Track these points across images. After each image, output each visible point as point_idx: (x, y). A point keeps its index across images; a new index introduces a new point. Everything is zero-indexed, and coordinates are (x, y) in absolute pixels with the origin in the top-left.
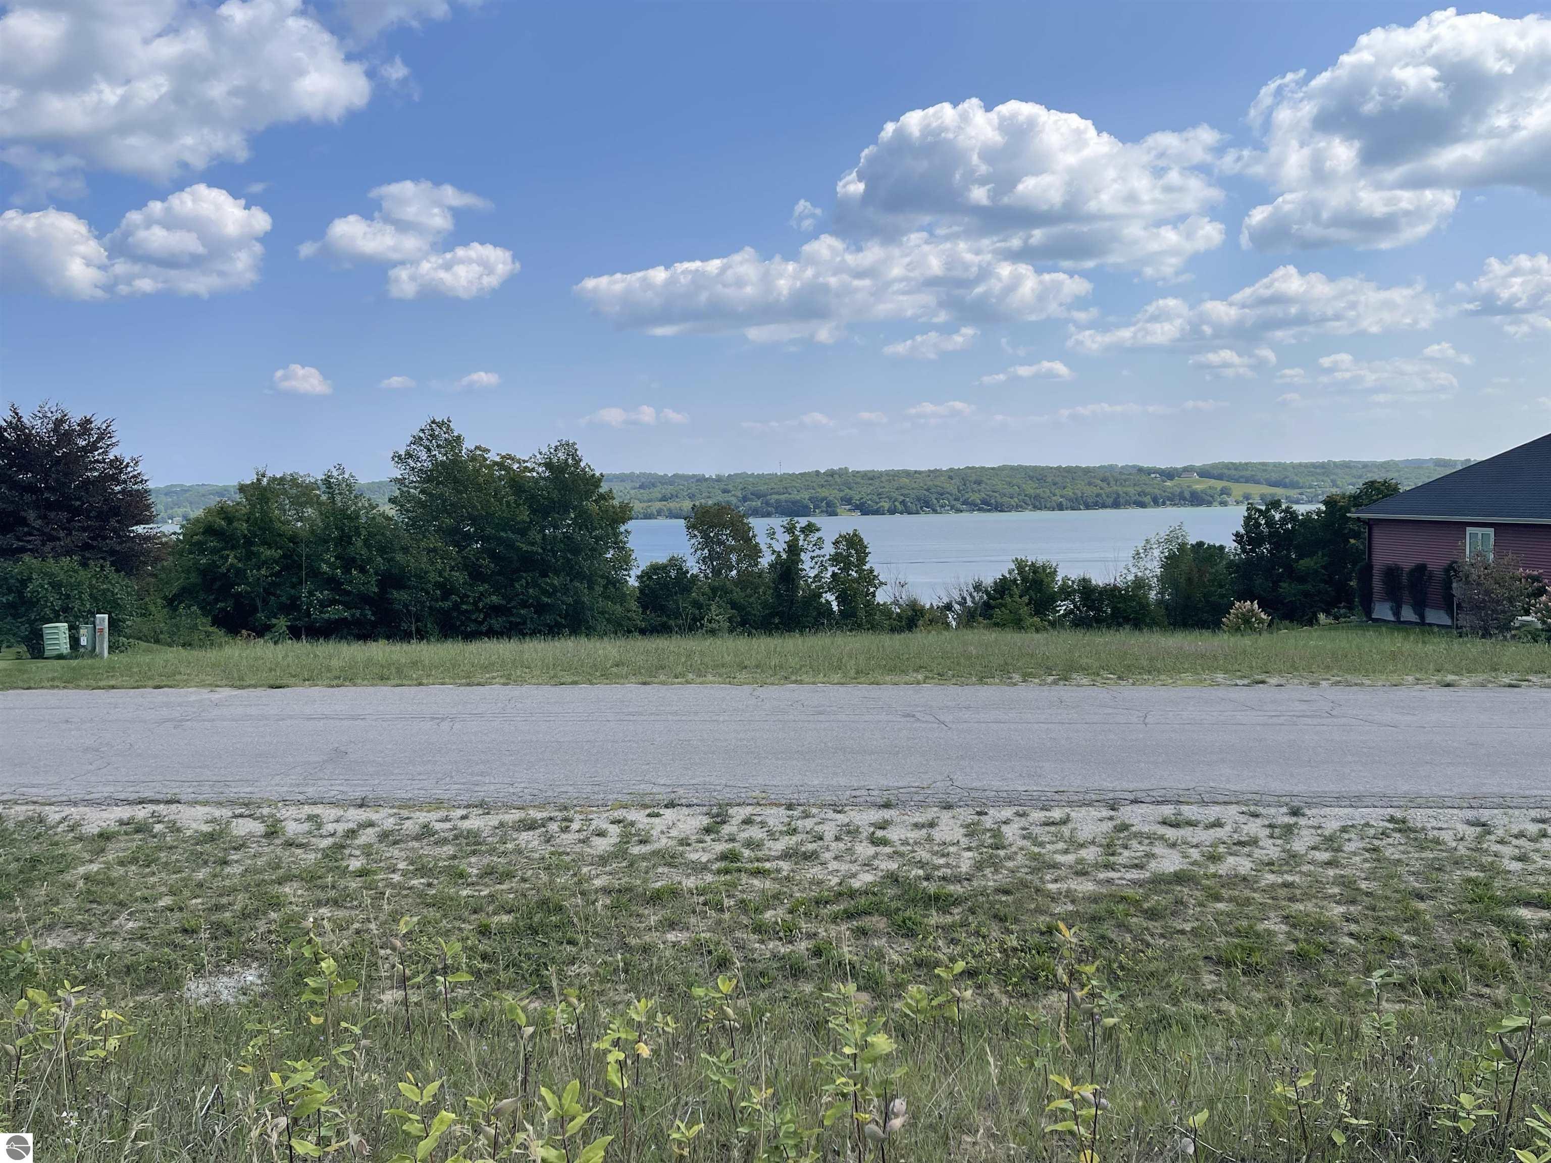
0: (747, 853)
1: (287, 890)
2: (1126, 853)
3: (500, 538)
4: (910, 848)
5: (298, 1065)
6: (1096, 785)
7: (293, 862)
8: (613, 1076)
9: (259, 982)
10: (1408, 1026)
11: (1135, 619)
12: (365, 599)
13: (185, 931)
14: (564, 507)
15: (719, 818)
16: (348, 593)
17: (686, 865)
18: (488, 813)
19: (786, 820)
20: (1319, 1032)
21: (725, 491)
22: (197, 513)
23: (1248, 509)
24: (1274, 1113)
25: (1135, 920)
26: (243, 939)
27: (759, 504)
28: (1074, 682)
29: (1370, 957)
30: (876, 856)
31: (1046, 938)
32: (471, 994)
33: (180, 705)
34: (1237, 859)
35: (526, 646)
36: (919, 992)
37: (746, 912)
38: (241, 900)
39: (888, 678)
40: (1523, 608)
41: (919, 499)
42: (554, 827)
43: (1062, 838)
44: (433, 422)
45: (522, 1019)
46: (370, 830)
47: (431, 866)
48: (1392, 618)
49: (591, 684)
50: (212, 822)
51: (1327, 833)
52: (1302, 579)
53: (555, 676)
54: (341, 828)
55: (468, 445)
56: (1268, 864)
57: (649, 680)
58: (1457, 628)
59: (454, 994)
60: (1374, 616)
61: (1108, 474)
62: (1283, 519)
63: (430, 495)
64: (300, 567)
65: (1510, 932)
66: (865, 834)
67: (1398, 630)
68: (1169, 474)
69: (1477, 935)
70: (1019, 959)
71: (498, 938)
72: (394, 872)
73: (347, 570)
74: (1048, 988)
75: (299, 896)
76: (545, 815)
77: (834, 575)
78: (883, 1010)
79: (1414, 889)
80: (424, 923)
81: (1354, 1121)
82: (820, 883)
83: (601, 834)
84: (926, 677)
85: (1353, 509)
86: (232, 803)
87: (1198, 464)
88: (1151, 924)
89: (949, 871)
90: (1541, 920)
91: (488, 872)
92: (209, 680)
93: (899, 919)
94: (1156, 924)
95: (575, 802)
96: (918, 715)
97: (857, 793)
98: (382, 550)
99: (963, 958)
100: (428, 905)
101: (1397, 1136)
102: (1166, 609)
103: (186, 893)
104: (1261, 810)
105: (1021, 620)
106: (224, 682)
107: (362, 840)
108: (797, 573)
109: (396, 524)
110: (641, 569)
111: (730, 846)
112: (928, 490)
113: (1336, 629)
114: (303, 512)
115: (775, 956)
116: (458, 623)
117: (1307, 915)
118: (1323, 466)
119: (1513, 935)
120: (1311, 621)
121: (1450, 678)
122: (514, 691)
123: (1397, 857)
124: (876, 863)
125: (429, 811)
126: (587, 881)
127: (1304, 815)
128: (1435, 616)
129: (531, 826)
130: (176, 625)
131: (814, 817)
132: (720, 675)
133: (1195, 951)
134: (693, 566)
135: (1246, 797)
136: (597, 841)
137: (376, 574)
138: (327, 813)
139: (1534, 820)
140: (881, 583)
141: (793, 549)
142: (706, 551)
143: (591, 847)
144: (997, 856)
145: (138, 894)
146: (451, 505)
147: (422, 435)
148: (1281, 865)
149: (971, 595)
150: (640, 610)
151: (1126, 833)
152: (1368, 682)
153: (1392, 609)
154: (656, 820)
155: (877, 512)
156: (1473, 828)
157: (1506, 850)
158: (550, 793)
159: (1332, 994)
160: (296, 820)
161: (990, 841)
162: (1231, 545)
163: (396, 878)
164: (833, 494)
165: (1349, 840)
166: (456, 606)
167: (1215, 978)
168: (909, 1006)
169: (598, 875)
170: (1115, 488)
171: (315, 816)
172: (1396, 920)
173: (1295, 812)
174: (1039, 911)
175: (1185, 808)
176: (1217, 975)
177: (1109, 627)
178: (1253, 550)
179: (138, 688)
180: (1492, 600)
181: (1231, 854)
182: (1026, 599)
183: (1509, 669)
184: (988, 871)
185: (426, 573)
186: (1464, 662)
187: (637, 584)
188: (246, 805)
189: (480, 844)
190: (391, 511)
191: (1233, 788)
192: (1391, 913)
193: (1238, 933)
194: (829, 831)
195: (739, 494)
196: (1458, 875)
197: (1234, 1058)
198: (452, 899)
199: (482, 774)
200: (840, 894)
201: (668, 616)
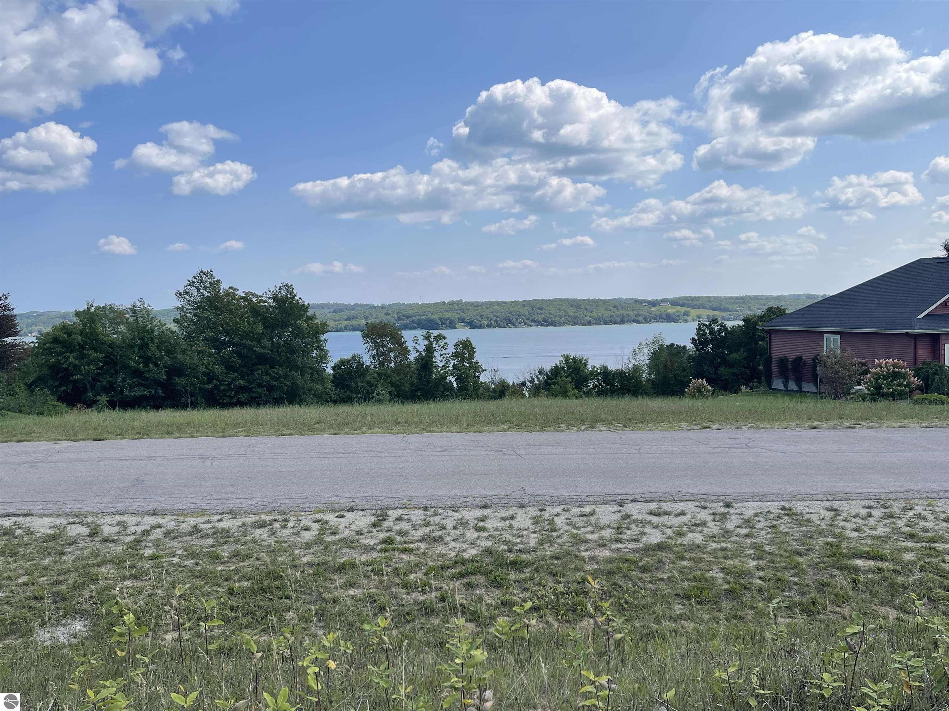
0: (398, 538)
1: (103, 570)
2: (629, 532)
3: (245, 344)
4: (499, 533)
5: (107, 684)
6: (611, 491)
7: (108, 552)
8: (312, 682)
9: (85, 630)
10: (793, 632)
11: (633, 390)
12: (159, 383)
13: (36, 598)
14: (285, 325)
15: (382, 517)
16: (147, 379)
17: (361, 547)
18: (235, 518)
19: (423, 517)
20: (742, 637)
21: (387, 314)
22: (48, 329)
23: (699, 324)
24: (716, 688)
25: (634, 573)
26: (74, 603)
27: (408, 321)
28: (597, 429)
29: (771, 591)
30: (478, 538)
31: (581, 585)
32: (223, 633)
33: (34, 452)
34: (694, 534)
35: (260, 411)
36: (504, 622)
37: (398, 575)
38: (72, 578)
39: (486, 428)
40: (857, 382)
41: (505, 319)
42: (277, 525)
43: (590, 524)
44: (202, 272)
45: (254, 648)
46: (159, 530)
47: (198, 552)
48: (783, 388)
49: (302, 435)
50: (54, 527)
51: (746, 518)
52: (731, 366)
53: (279, 430)
54: (139, 529)
55: (224, 286)
56: (712, 537)
57: (337, 432)
58: (820, 394)
59: (212, 633)
60: (773, 387)
61: (617, 304)
62: (719, 330)
63: (199, 317)
64: (115, 363)
65: (851, 573)
66: (472, 525)
67: (787, 395)
68: (654, 303)
69: (833, 576)
70: (565, 599)
71: (241, 596)
72: (174, 556)
73: (146, 365)
74: (582, 616)
75: (111, 574)
76: (272, 518)
77: (454, 365)
78: (482, 633)
79: (796, 549)
80: (193, 588)
81: (761, 692)
82: (444, 556)
83: (307, 529)
84: (510, 427)
85: (760, 323)
86: (67, 515)
87: (670, 297)
88: (643, 575)
89: (522, 546)
90: (869, 566)
91: (235, 555)
92: (54, 436)
93: (492, 577)
94: (646, 575)
95: (291, 509)
96: (504, 450)
97: (467, 499)
98: (169, 352)
99: (531, 599)
100: (196, 577)
101: (787, 700)
102: (653, 384)
103: (37, 574)
104: (707, 504)
105: (567, 392)
106: (63, 438)
107: (153, 537)
108: (432, 365)
109: (177, 336)
110: (334, 363)
111: (388, 534)
112: (511, 313)
113: (750, 395)
114: (117, 329)
115: (416, 602)
116: (218, 398)
117: (735, 567)
118: (742, 298)
119: (853, 576)
120: (736, 391)
121: (816, 423)
122: (252, 440)
123: (786, 530)
124: (478, 542)
125: (197, 517)
126: (298, 559)
127: (733, 507)
128: (808, 387)
129: (262, 525)
130: (34, 401)
131: (440, 515)
132: (383, 428)
133: (670, 591)
134: (367, 361)
135: (699, 497)
136: (304, 534)
137: (165, 367)
138: (131, 520)
139: (864, 507)
140: (483, 370)
141: (429, 349)
142: (375, 351)
143: (300, 537)
144: (551, 536)
145: (5, 575)
146: (213, 323)
147: (194, 280)
148: (719, 538)
149: (537, 377)
150: (334, 388)
151: (629, 520)
152: (769, 427)
153: (783, 382)
154: (342, 520)
155: (480, 327)
156: (829, 513)
157: (849, 525)
158: (274, 504)
159: (749, 614)
160: (110, 525)
161: (548, 527)
162: (690, 346)
163: (176, 560)
164: (453, 316)
165: (759, 521)
166: (216, 387)
167: (681, 607)
168: (497, 631)
169: (305, 555)
170: (621, 312)
171: (122, 522)
172: (786, 568)
173: (728, 505)
174: (577, 569)
175: (663, 504)
176: (683, 605)
177: (618, 395)
178: (702, 349)
179: (6, 442)
180: (839, 378)
181: (690, 532)
182: (569, 379)
183: (849, 418)
184: (546, 546)
185: (197, 366)
186: (823, 414)
187: (331, 372)
188: (77, 516)
189: (230, 537)
190: (174, 327)
191: (692, 491)
192: (783, 564)
193: (695, 579)
194: (450, 523)
195: (396, 316)
196: (821, 541)
197: (692, 655)
198: (211, 572)
199: (232, 493)
200: (456, 562)
201: (351, 392)
